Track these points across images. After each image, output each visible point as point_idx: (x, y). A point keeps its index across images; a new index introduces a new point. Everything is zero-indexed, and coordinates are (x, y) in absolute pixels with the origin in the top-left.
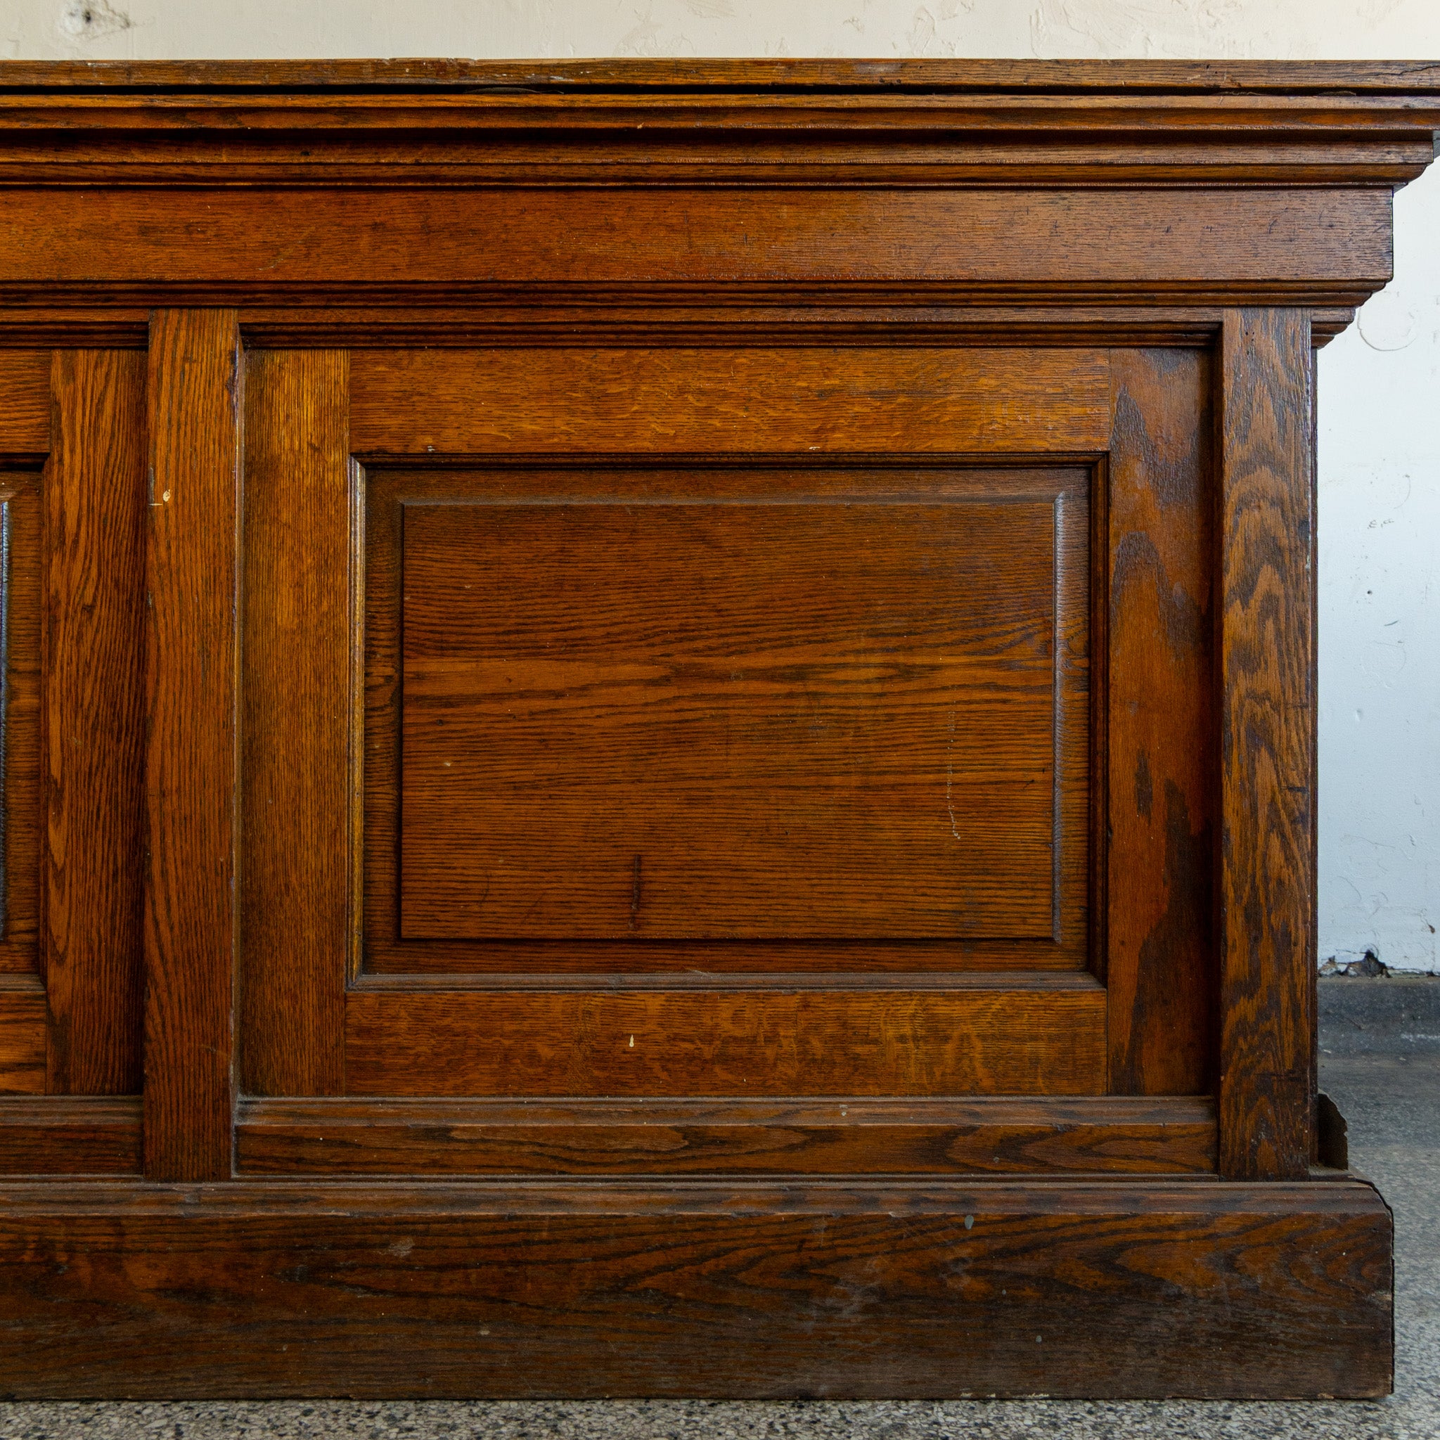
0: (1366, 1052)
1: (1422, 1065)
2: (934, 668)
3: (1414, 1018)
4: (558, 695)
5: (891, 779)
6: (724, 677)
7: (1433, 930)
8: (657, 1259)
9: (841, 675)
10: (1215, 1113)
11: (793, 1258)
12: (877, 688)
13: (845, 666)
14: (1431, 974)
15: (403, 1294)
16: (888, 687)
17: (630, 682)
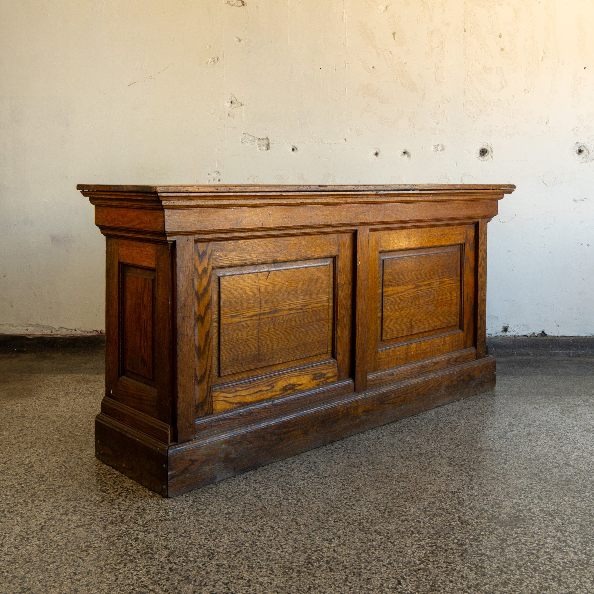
0: (541, 355)
1: (554, 358)
2: (445, 281)
3: (553, 347)
4: (402, 292)
5: (440, 301)
6: (421, 286)
7: (558, 326)
8: (422, 389)
9: (434, 284)
10: (476, 349)
11: (437, 384)
12: (438, 286)
13: (435, 282)
14: (558, 336)
15: (393, 403)
16: (440, 285)
17: (411, 289)
